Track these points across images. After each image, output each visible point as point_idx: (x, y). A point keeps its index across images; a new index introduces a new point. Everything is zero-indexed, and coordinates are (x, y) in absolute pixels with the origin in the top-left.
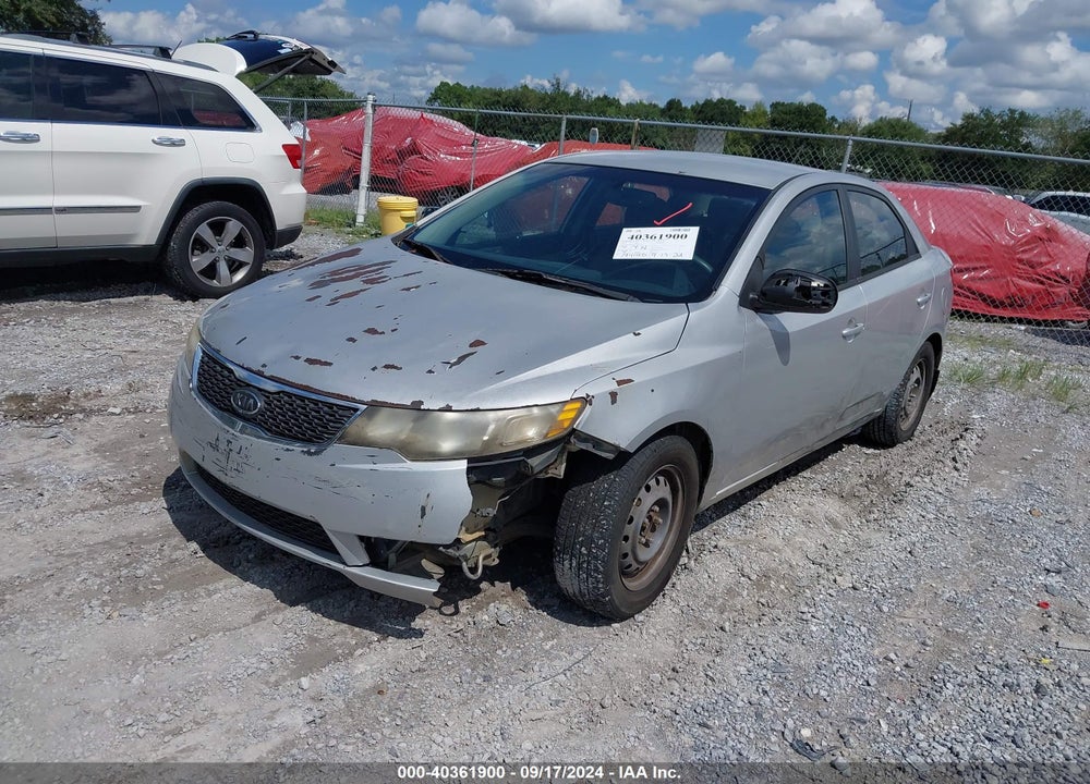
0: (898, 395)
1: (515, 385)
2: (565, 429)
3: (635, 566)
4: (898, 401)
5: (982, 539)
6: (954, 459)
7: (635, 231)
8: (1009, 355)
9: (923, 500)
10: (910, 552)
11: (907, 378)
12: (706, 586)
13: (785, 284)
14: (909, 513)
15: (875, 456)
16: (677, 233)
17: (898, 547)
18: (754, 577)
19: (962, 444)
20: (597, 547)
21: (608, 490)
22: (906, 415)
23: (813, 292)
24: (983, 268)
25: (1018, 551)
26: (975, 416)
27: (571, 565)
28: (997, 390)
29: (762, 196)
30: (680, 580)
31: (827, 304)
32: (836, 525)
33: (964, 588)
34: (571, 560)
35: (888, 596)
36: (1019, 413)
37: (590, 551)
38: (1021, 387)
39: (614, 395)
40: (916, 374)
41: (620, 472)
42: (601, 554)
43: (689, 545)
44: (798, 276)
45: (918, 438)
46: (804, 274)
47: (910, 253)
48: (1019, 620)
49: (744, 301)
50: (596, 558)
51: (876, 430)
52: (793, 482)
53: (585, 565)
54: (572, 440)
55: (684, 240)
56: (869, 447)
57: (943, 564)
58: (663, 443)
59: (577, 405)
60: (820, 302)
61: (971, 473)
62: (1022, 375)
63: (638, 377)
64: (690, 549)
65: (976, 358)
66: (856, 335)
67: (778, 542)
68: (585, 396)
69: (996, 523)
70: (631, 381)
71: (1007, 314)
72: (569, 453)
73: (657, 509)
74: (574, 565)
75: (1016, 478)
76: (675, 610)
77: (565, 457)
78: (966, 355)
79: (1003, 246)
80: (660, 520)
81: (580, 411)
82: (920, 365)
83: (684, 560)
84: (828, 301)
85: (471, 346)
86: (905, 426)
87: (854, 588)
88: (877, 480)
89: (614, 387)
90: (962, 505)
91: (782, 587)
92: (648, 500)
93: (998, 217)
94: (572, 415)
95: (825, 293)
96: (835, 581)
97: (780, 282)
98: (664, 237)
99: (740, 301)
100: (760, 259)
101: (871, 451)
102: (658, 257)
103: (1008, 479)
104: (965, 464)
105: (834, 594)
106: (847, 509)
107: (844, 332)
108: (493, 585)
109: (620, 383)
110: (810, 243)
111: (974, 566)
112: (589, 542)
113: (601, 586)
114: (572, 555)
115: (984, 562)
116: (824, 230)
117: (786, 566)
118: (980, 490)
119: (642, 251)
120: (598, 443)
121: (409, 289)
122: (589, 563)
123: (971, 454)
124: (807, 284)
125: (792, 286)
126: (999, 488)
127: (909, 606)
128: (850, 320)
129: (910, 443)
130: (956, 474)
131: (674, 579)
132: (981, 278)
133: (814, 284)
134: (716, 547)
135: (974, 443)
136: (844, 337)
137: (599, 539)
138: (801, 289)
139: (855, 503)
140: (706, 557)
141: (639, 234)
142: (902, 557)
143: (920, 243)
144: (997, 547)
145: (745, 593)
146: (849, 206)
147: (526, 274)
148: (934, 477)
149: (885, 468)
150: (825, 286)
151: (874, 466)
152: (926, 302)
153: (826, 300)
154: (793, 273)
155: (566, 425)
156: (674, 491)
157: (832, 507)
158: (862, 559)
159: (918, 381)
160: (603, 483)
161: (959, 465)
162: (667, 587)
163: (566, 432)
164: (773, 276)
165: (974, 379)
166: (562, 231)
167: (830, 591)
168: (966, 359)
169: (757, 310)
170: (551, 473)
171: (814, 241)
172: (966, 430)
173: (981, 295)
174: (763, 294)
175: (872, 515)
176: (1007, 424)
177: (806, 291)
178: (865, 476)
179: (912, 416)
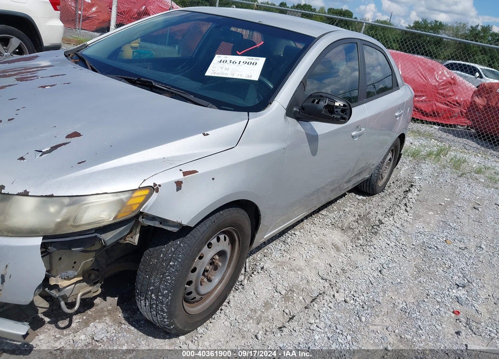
0: (379, 168)
1: (91, 175)
2: (133, 212)
3: (198, 297)
4: (379, 171)
5: (420, 261)
6: (406, 205)
7: (223, 57)
8: (432, 142)
9: (389, 232)
10: (380, 271)
11: (385, 158)
12: (251, 301)
13: (318, 103)
14: (380, 241)
15: (363, 200)
16: (250, 61)
17: (373, 268)
18: (283, 292)
19: (410, 195)
20: (163, 295)
21: (174, 253)
22: (382, 178)
23: (335, 110)
24: (423, 96)
25: (440, 270)
26: (416, 177)
27: (145, 304)
28: (427, 162)
29: (308, 41)
30: (234, 297)
31: (344, 119)
32: (338, 249)
33: (411, 299)
34: (145, 301)
35: (366, 307)
36: (438, 176)
37: (157, 297)
38: (439, 161)
39: (179, 184)
40: (390, 156)
41: (185, 239)
42: (166, 301)
43: (247, 264)
44: (327, 97)
45: (388, 191)
46: (331, 97)
47: (395, 86)
48: (444, 326)
49: (290, 112)
50: (162, 303)
51: (365, 186)
52: (316, 219)
53: (154, 306)
54: (140, 219)
55: (254, 66)
56: (360, 195)
57: (399, 280)
58: (222, 215)
59: (146, 192)
60: (339, 117)
61: (414, 213)
62: (438, 154)
63: (202, 168)
64: (247, 268)
65: (416, 143)
66: (360, 135)
67: (302, 263)
68: (152, 185)
69: (428, 249)
70: (195, 172)
71: (430, 119)
72: (142, 227)
73: (217, 257)
74: (147, 304)
75: (437, 217)
76: (226, 323)
77: (138, 230)
78: (411, 141)
79: (432, 85)
80: (220, 264)
81: (148, 197)
82: (392, 151)
83: (241, 278)
84: (345, 116)
85: (68, 137)
86: (380, 183)
87: (345, 301)
88: (363, 217)
89: (179, 176)
90: (409, 236)
91: (301, 298)
92: (209, 254)
93: (432, 70)
94: (141, 200)
95: (343, 111)
96: (334, 296)
97: (314, 101)
98: (241, 63)
99: (286, 113)
100: (303, 84)
101: (361, 197)
102: (235, 77)
103: (433, 218)
104: (411, 208)
105: (332, 307)
106: (345, 238)
107: (353, 134)
108: (105, 300)
109: (185, 174)
110: (339, 76)
111: (416, 282)
112: (157, 291)
113: (166, 320)
114: (146, 298)
115: (421, 279)
116: (346, 70)
117: (305, 281)
118: (419, 225)
119: (226, 72)
120: (163, 221)
121: (44, 87)
122: (157, 305)
123: (414, 201)
124: (332, 104)
125: (322, 104)
126: (428, 223)
127: (378, 316)
128: (357, 127)
129: (382, 194)
130: (406, 214)
131: (230, 297)
132: (422, 101)
133: (337, 104)
134: (262, 268)
135: (415, 194)
136: (353, 137)
137: (164, 289)
138: (327, 106)
139: (350, 233)
140: (255, 277)
141: (225, 59)
142: (375, 275)
143: (399, 80)
144: (429, 267)
145: (276, 306)
146: (363, 54)
147: (143, 81)
148: (395, 216)
149: (368, 210)
150: (344, 106)
151: (362, 209)
152: (400, 116)
153: (343, 115)
154: (324, 95)
155: (135, 207)
156: (232, 242)
157: (336, 237)
158: (351, 278)
159: (390, 160)
160: (170, 248)
161: (408, 209)
162: (225, 303)
163: (134, 214)
164: (311, 96)
165: (415, 155)
166: (194, 56)
167: (331, 305)
168: (411, 143)
169: (298, 119)
170: (129, 240)
171: (341, 75)
172: (412, 186)
173: (421, 110)
174: (303, 108)
175: (359, 242)
176: (432, 183)
177: (331, 108)
178: (357, 216)
179: (385, 178)
